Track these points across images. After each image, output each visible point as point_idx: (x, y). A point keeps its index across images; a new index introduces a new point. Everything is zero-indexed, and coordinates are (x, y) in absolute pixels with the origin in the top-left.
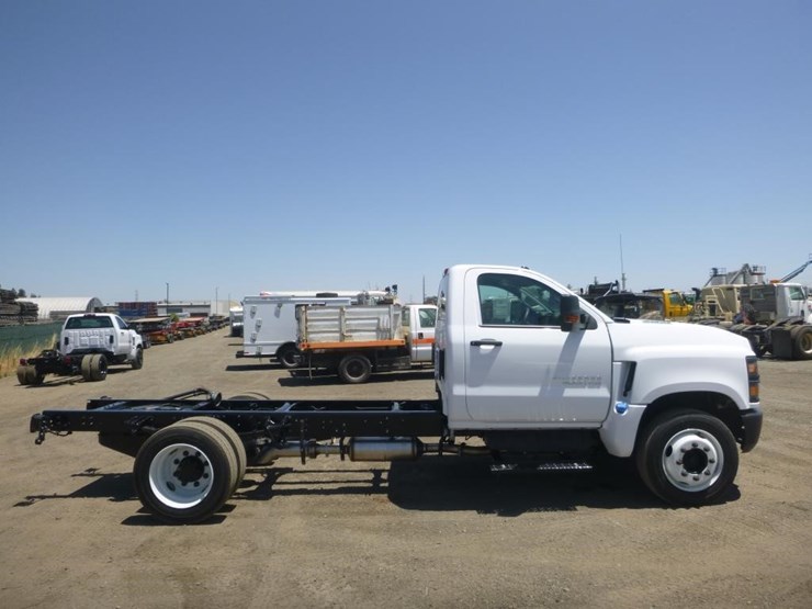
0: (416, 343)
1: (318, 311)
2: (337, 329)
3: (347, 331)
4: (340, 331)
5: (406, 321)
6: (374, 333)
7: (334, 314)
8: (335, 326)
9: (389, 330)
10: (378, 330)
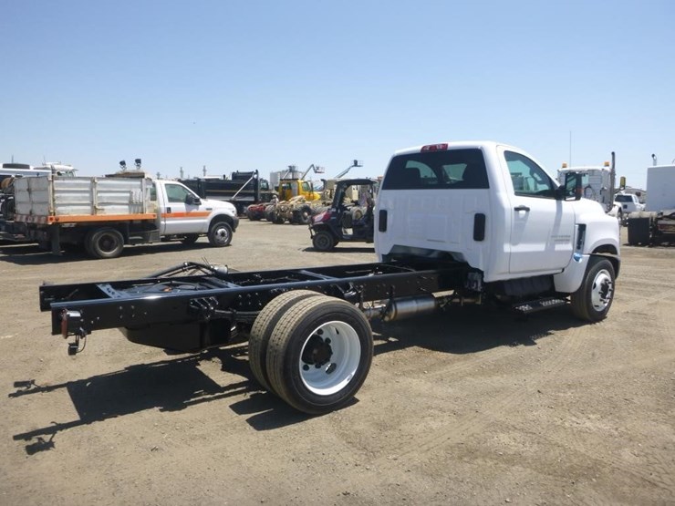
0: (165, 216)
1: (66, 182)
2: (88, 202)
3: (100, 204)
4: (92, 204)
5: (154, 196)
6: (127, 207)
7: (85, 185)
8: (84, 198)
9: (141, 204)
10: (131, 203)
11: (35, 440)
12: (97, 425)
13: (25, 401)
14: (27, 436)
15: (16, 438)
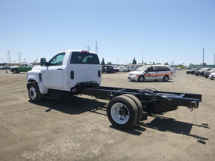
11: (205, 126)
12: (190, 123)
13: (204, 135)
14: (207, 127)
15: (209, 128)
